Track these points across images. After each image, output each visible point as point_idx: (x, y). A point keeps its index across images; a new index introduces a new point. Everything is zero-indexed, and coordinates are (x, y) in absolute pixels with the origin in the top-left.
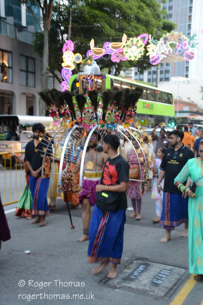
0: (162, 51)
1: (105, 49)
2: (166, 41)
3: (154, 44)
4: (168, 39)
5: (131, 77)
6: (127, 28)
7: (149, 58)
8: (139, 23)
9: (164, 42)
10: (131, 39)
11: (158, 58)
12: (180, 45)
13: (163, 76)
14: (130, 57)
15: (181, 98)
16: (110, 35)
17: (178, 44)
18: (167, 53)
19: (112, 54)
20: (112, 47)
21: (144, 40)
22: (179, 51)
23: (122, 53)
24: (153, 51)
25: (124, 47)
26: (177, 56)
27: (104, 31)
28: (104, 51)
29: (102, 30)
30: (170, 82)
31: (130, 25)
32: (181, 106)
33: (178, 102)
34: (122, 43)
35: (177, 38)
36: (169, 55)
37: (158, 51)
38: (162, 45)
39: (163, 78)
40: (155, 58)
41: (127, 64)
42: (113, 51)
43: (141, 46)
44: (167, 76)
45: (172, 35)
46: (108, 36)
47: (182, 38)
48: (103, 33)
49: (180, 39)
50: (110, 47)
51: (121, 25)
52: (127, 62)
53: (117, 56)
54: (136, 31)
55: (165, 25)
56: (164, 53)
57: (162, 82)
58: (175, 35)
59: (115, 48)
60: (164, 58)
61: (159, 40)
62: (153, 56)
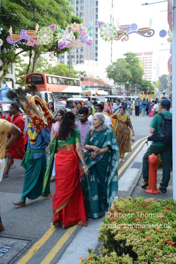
0: (67, 38)
1: (22, 35)
2: (71, 30)
3: (61, 32)
4: (72, 29)
5: (55, 60)
6: (41, 19)
7: (58, 44)
8: (51, 16)
9: (69, 31)
10: (43, 27)
11: (64, 43)
12: (81, 34)
13: (79, 60)
14: (42, 42)
15: (92, 76)
16: (26, 24)
17: (79, 33)
18: (71, 40)
19: (28, 40)
20: (27, 34)
21: (53, 29)
22: (81, 38)
23: (36, 39)
24: (60, 37)
25: (37, 34)
26: (79, 42)
27: (21, 21)
28: (21, 37)
29: (19, 20)
30: (84, 64)
31: (43, 17)
32: (92, 82)
33: (89, 80)
34: (35, 31)
35: (78, 28)
36: (73, 41)
37: (64, 38)
38: (67, 33)
39: (79, 61)
40: (62, 44)
41: (42, 48)
42: (28, 37)
43: (51, 34)
44: (82, 59)
45: (75, 26)
46: (25, 25)
47: (82, 28)
48: (20, 22)
49: (81, 29)
50: (26, 34)
51: (35, 16)
52: (42, 47)
53: (32, 42)
54: (48, 22)
55: (74, 19)
56: (69, 39)
57: (78, 64)
58: (77, 26)
59: (30, 35)
60: (69, 43)
61: (65, 29)
62: (60, 42)
